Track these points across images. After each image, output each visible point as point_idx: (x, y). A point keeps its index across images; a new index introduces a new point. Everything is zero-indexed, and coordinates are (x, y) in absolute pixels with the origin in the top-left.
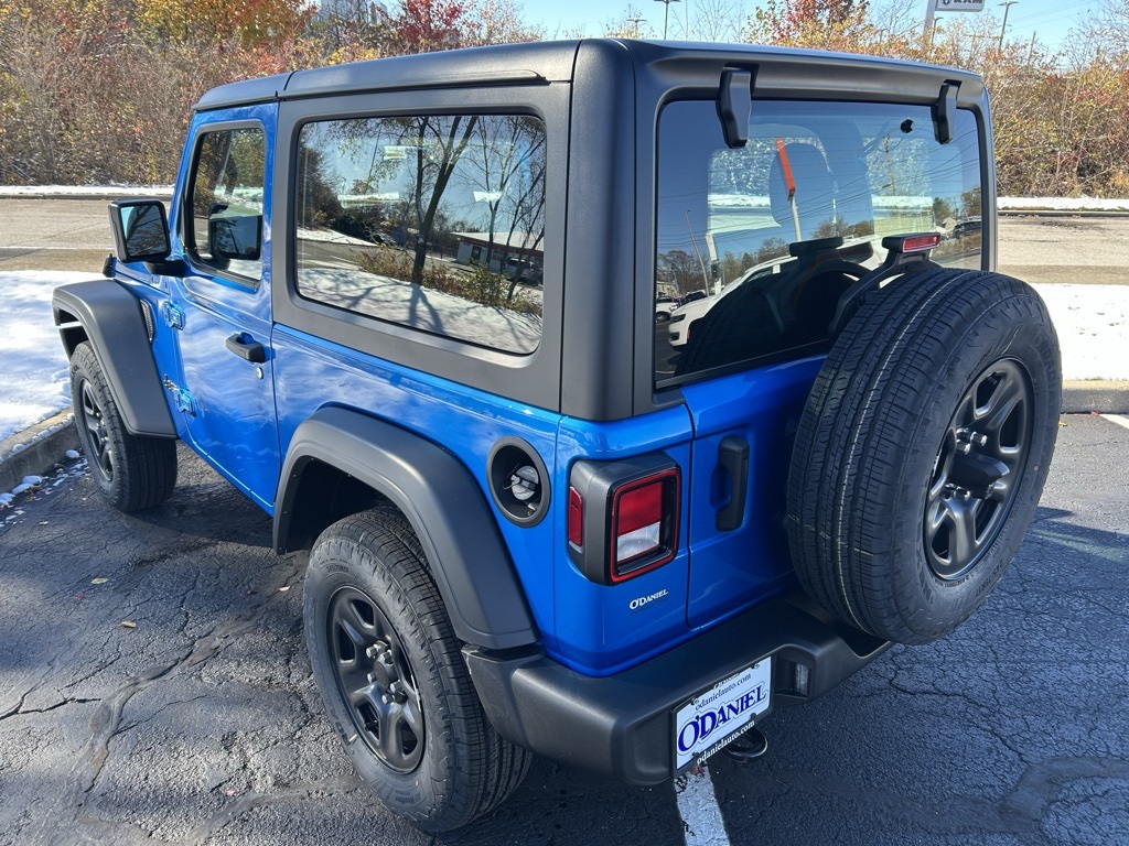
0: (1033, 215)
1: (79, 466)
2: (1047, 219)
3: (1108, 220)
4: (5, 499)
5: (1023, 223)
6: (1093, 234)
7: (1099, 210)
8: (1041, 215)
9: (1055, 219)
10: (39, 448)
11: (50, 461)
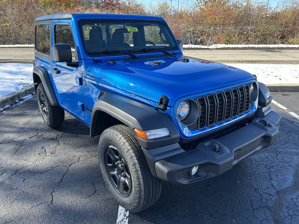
0: (265, 49)
1: (18, 103)
2: (268, 50)
3: (284, 50)
4: (2, 109)
5: (261, 51)
6: (278, 53)
7: (282, 47)
8: (267, 49)
9: (270, 50)
10: (9, 99)
11: (12, 103)
